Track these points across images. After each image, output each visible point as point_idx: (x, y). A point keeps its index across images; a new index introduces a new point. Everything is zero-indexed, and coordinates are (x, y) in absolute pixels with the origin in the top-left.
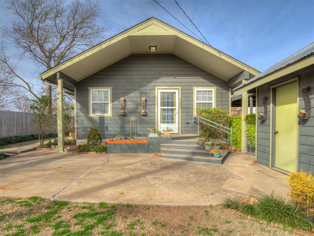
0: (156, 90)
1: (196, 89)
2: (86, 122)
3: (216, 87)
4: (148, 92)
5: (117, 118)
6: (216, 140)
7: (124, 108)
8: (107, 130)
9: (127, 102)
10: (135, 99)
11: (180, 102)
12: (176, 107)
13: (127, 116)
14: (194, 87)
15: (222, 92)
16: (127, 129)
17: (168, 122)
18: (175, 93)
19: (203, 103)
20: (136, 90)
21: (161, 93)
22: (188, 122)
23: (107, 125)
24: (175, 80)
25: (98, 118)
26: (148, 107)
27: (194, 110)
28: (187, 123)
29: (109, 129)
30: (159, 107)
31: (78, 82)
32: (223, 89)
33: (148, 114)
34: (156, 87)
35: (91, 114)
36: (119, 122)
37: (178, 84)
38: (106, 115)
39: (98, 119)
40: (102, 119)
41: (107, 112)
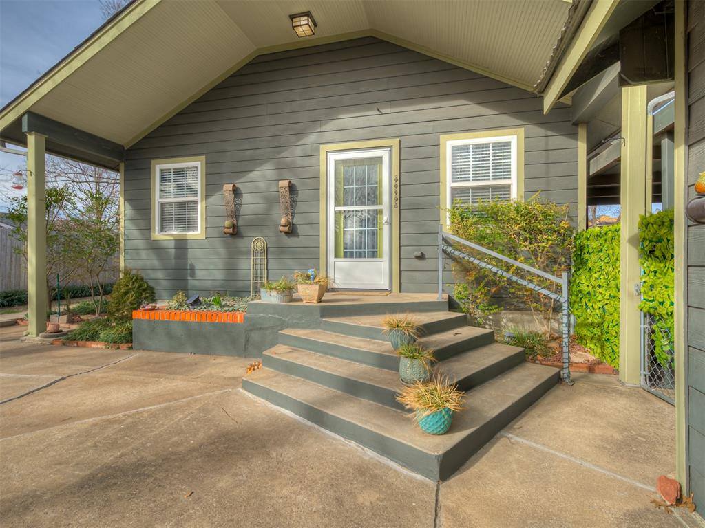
0: (323, 156)
1: (449, 144)
2: (144, 254)
3: (522, 131)
4: (299, 162)
5: (218, 243)
6: (526, 317)
7: (235, 214)
8: (193, 275)
9: (244, 195)
10: (263, 186)
11: (394, 188)
12: (381, 203)
13: (242, 237)
14: (441, 137)
15: (547, 144)
16: (242, 273)
17: (360, 253)
18: (380, 159)
19: (475, 189)
20: (266, 160)
21: (337, 162)
22: (422, 254)
23: (194, 262)
24: (380, 119)
25: (173, 242)
26: (301, 207)
27: (442, 212)
28: (418, 258)
29: (200, 274)
30: (332, 209)
31: (129, 150)
32: (550, 133)
33: (300, 230)
34: (321, 146)
35: (156, 234)
36: (222, 251)
37: (391, 130)
38: (191, 234)
39: (172, 245)
40: (181, 245)
41: (195, 228)
